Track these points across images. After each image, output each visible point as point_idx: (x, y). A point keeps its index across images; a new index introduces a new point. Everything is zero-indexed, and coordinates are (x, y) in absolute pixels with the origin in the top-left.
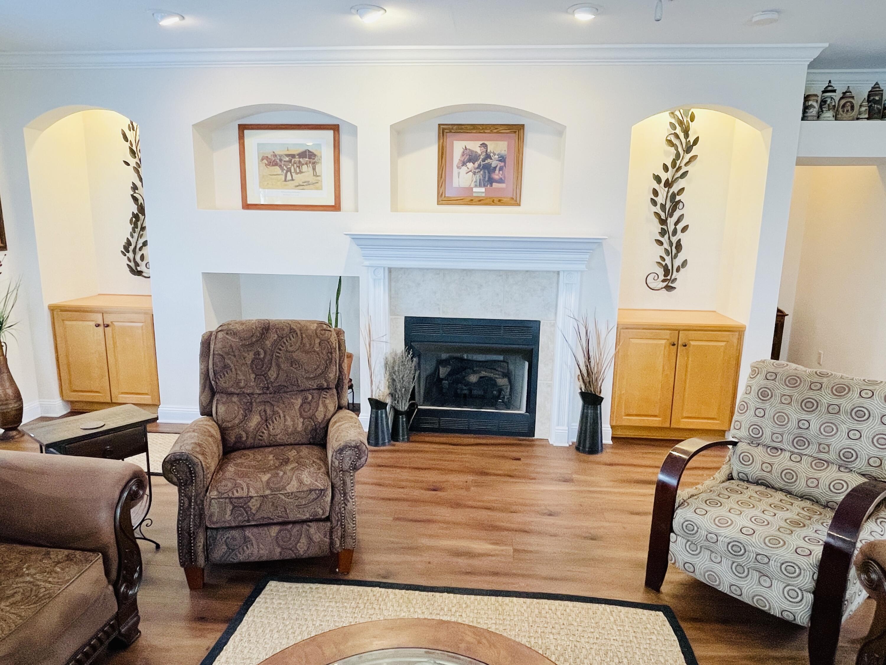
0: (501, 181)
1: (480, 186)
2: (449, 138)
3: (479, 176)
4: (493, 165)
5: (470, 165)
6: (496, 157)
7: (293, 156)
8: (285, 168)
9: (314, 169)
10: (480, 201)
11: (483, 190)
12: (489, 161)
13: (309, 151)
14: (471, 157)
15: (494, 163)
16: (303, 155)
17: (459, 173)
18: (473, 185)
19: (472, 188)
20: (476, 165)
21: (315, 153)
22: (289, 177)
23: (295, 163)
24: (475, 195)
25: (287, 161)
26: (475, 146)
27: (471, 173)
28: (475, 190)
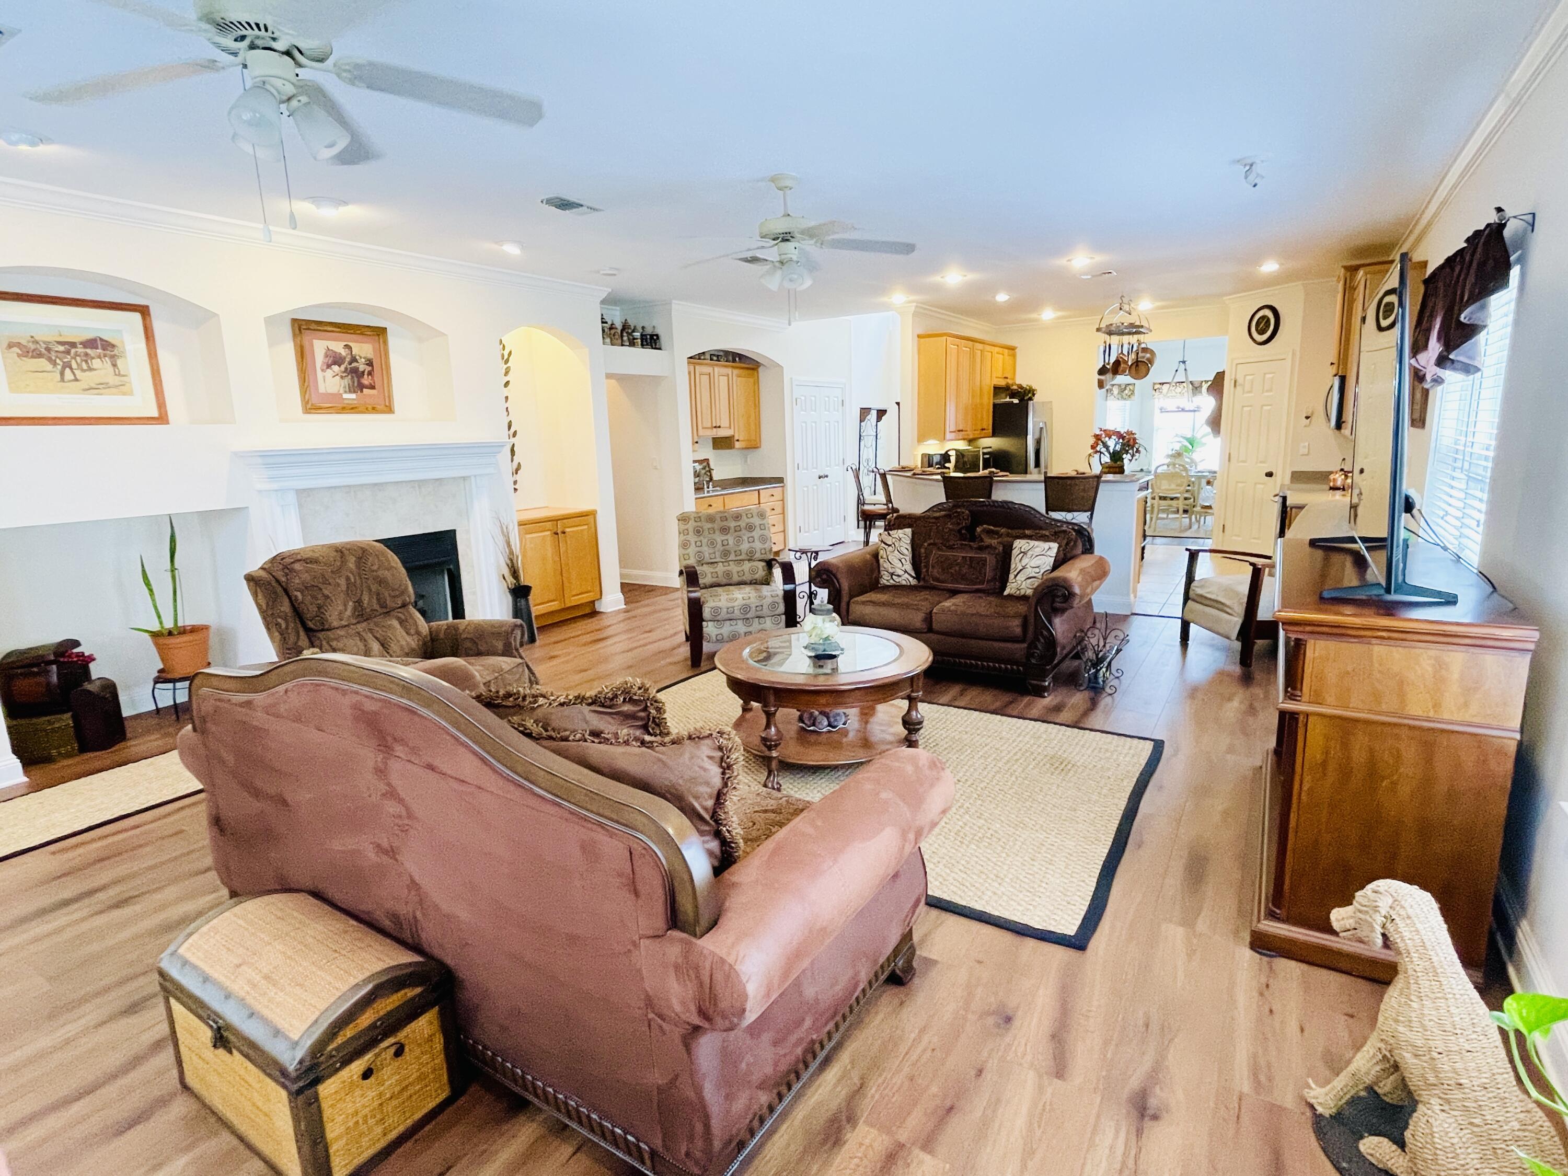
1: (350, 392)
2: (307, 337)
3: (347, 381)
4: (361, 369)
6: (363, 360)
7: (73, 345)
8: (58, 361)
9: (114, 365)
10: (352, 409)
12: (354, 365)
13: (101, 340)
14: (336, 360)
15: (362, 367)
16: (91, 343)
17: (324, 377)
18: (341, 392)
19: (341, 395)
20: (343, 368)
21: (113, 342)
22: (68, 374)
23: (76, 355)
24: (346, 402)
25: (63, 352)
26: (338, 347)
27: (338, 378)
28: (345, 396)
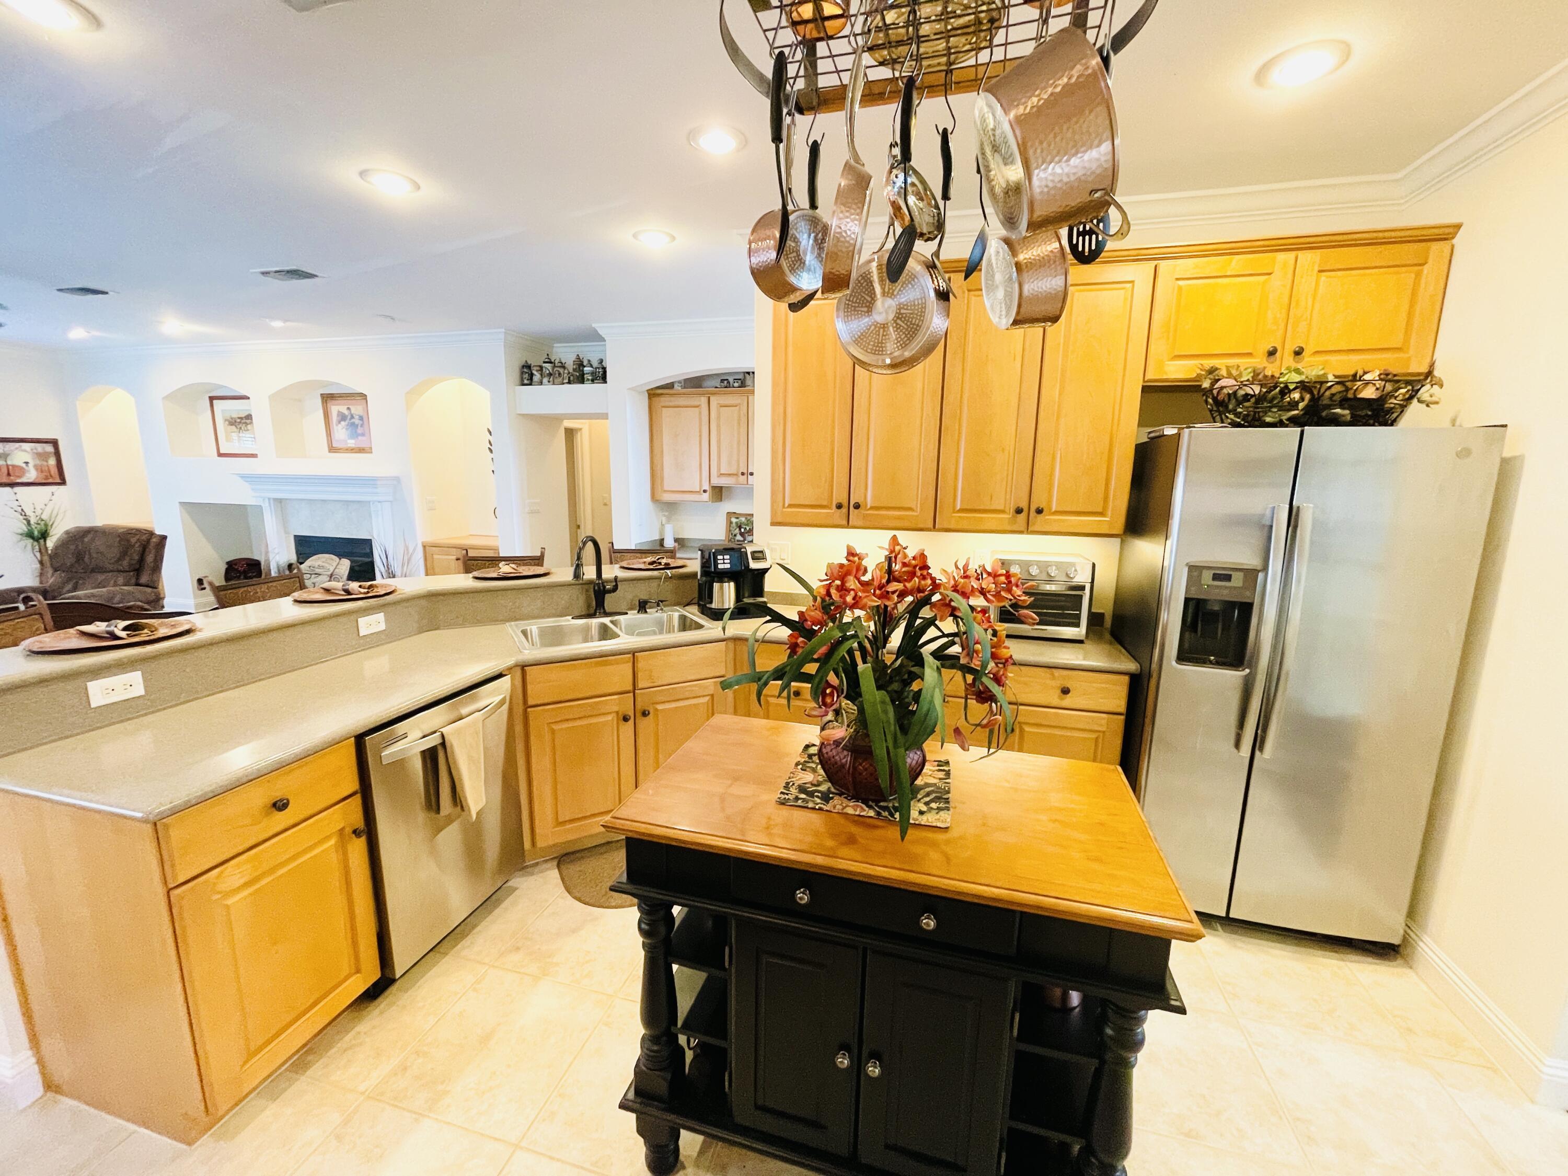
0: (363, 435)
1: (352, 439)
2: (328, 403)
3: (349, 431)
5: (343, 423)
6: (357, 417)
7: (240, 418)
8: (238, 426)
10: (353, 450)
11: (353, 441)
12: (353, 420)
14: (343, 418)
15: (356, 422)
17: (337, 430)
18: (347, 438)
20: (347, 423)
23: (243, 423)
24: (350, 445)
25: (239, 422)
26: (344, 409)
27: (345, 429)
28: (349, 442)
